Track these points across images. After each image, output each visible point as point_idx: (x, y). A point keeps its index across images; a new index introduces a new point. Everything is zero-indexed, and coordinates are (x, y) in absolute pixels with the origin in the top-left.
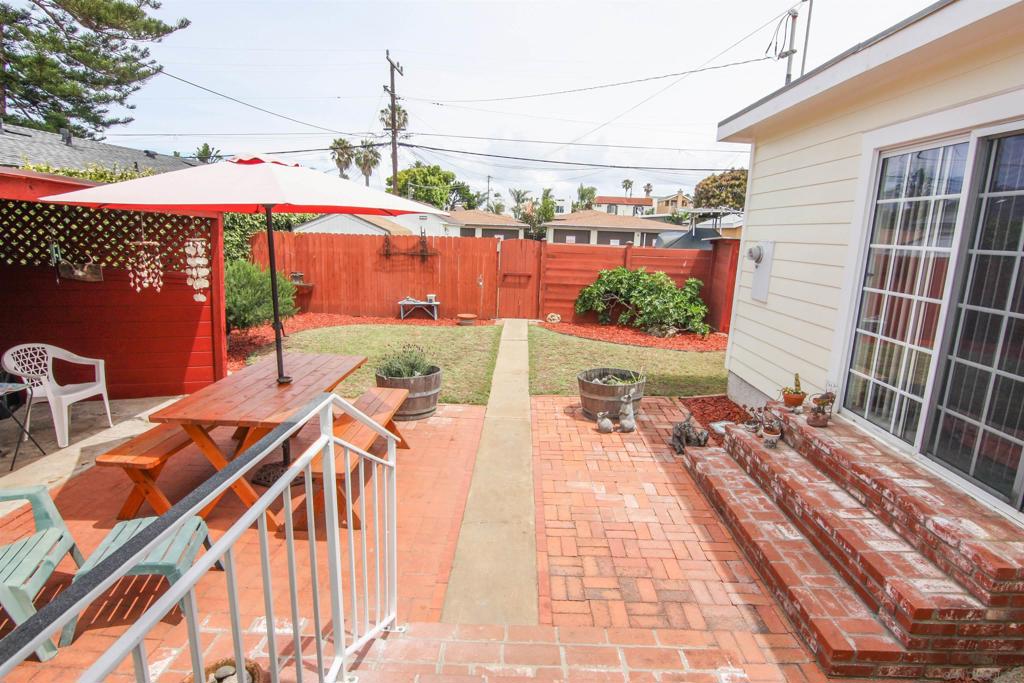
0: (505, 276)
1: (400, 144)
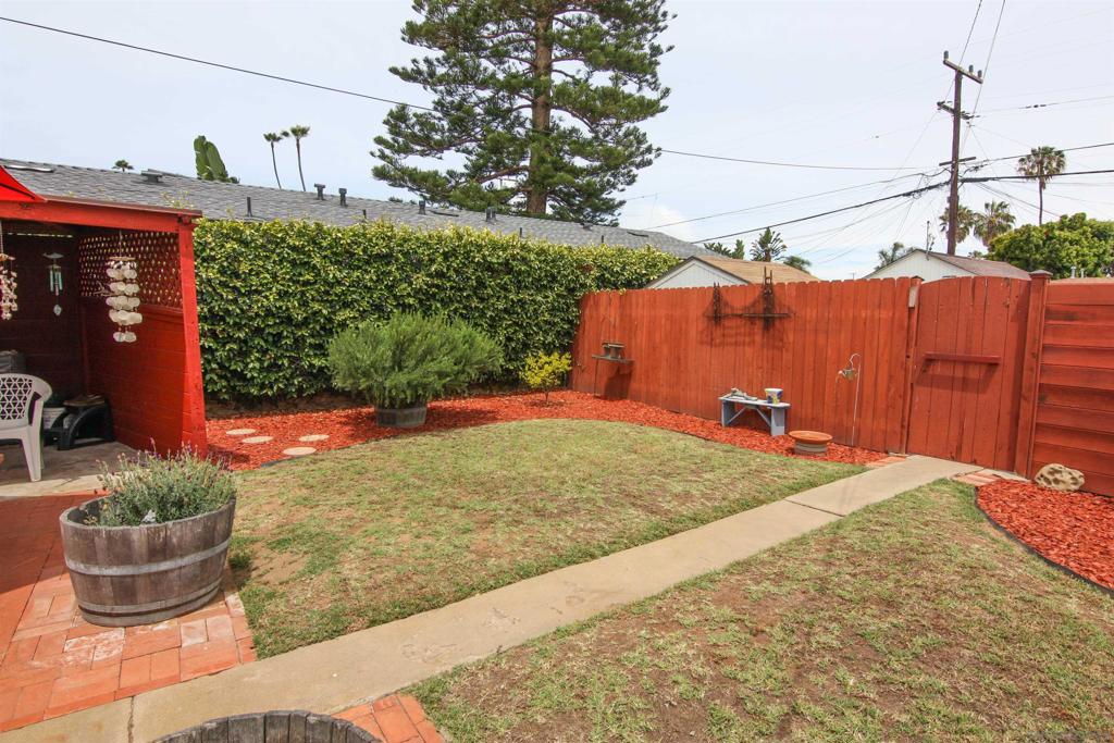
0: (929, 361)
1: (964, 181)
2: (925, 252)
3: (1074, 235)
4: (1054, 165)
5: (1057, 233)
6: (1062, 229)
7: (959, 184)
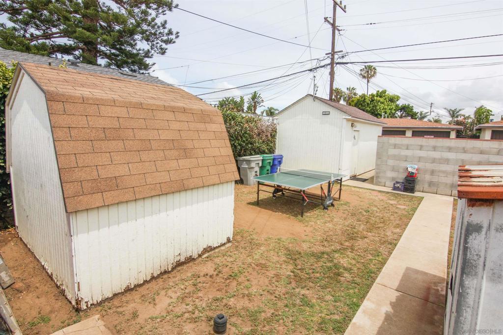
1: (337, 63)
2: (312, 96)
3: (382, 100)
4: (373, 73)
5: (375, 98)
6: (377, 97)
7: (335, 65)
